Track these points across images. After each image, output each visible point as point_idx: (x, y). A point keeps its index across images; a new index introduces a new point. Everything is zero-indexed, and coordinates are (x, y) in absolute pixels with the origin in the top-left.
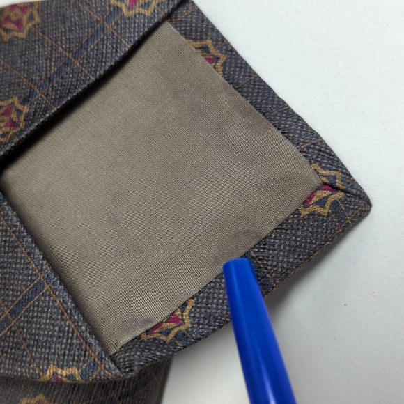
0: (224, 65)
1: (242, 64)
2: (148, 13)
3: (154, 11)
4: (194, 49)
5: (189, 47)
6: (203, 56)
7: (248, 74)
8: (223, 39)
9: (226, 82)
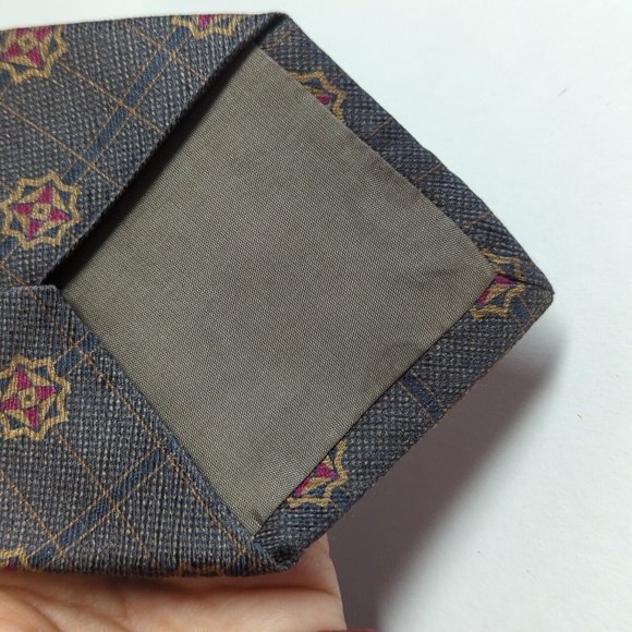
0: (344, 105)
1: (368, 103)
2: (228, 32)
3: (236, 29)
4: (300, 85)
5: (293, 81)
6: (313, 93)
7: (379, 118)
8: (338, 69)
9: (349, 130)
